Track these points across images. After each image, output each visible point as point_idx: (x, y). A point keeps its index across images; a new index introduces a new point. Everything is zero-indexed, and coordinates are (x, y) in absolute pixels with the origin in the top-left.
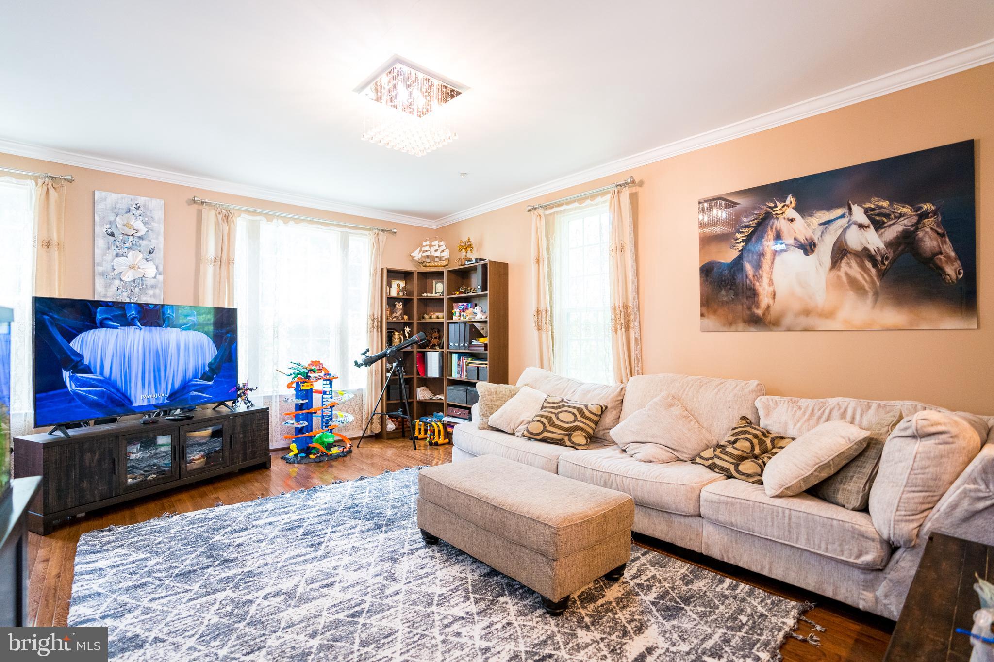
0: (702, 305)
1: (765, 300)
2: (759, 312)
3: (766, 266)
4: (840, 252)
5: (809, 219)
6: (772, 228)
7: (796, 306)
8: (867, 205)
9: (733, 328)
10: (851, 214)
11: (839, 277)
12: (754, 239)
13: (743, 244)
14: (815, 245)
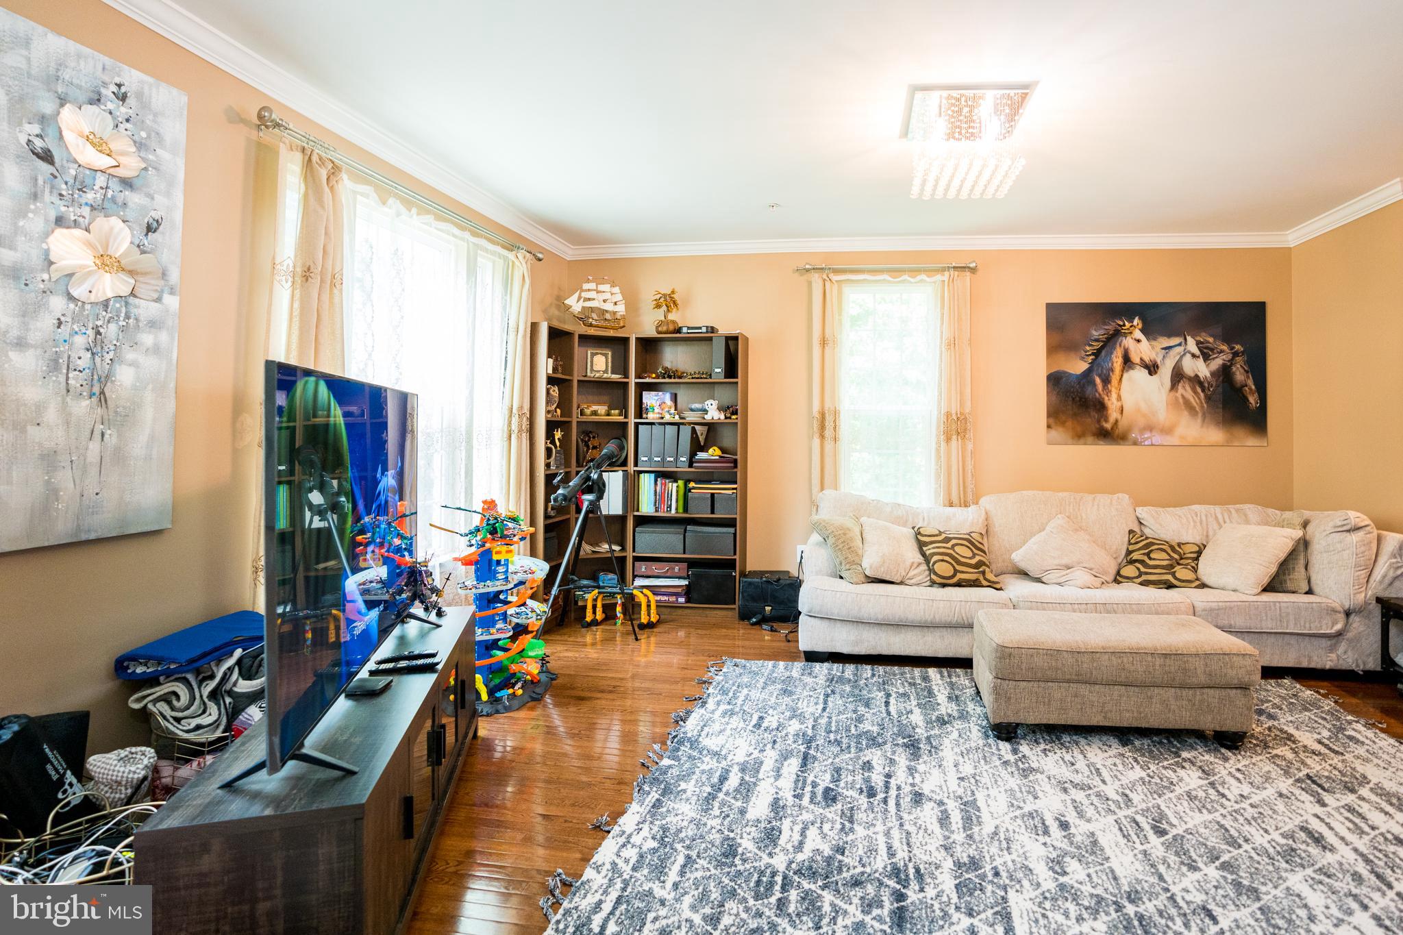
0: (1049, 415)
1: (1113, 415)
3: (1115, 381)
6: (1121, 346)
7: (1141, 422)
8: (1198, 338)
9: (1082, 441)
10: (1186, 343)
11: (1176, 398)
14: (1158, 367)
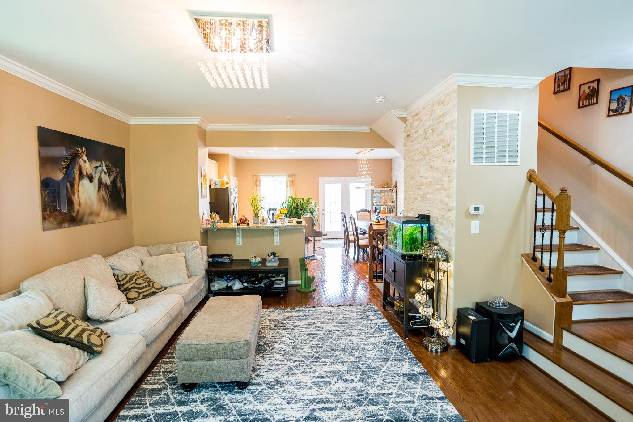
1: (76, 207)
2: (74, 214)
3: (76, 186)
4: (100, 183)
5: (91, 164)
6: (78, 164)
8: (106, 163)
10: (102, 166)
11: (100, 196)
12: (70, 168)
13: (65, 170)
14: (93, 178)
